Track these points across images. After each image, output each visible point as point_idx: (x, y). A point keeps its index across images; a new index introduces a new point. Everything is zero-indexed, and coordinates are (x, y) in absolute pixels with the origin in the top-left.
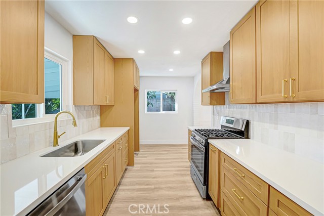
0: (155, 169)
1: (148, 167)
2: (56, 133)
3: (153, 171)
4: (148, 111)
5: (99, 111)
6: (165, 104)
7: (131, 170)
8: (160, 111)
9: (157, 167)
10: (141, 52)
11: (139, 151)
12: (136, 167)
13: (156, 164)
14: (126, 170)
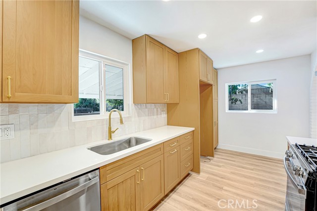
0: (225, 188)
1: (218, 181)
2: (110, 128)
3: (221, 188)
4: (229, 109)
5: (165, 109)
6: (255, 101)
7: (195, 178)
8: (246, 109)
9: (229, 185)
10: (202, 36)
11: (213, 156)
12: (202, 176)
13: (229, 179)
14: (188, 175)
